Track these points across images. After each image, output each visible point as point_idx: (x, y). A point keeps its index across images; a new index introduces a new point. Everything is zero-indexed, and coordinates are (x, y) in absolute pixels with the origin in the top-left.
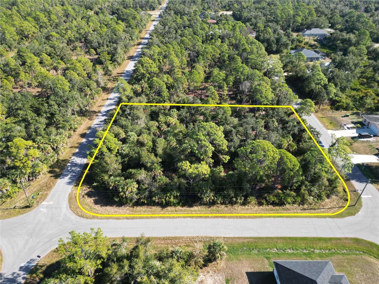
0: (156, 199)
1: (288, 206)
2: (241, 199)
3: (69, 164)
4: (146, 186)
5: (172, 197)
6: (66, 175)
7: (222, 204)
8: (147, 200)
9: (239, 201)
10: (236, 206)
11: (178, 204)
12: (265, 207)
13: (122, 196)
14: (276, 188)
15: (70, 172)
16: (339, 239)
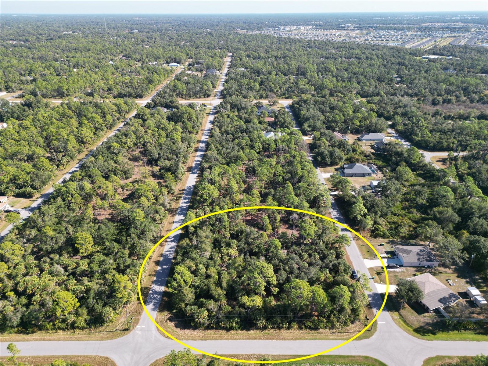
0: (222, 324)
1: (321, 330)
2: (286, 325)
3: (151, 292)
4: (215, 313)
5: (234, 323)
6: (150, 302)
7: (272, 328)
8: (216, 325)
9: (284, 326)
10: (282, 330)
11: (239, 328)
12: (304, 331)
13: (197, 322)
14: (313, 316)
15: (153, 299)
16: (354, 357)
